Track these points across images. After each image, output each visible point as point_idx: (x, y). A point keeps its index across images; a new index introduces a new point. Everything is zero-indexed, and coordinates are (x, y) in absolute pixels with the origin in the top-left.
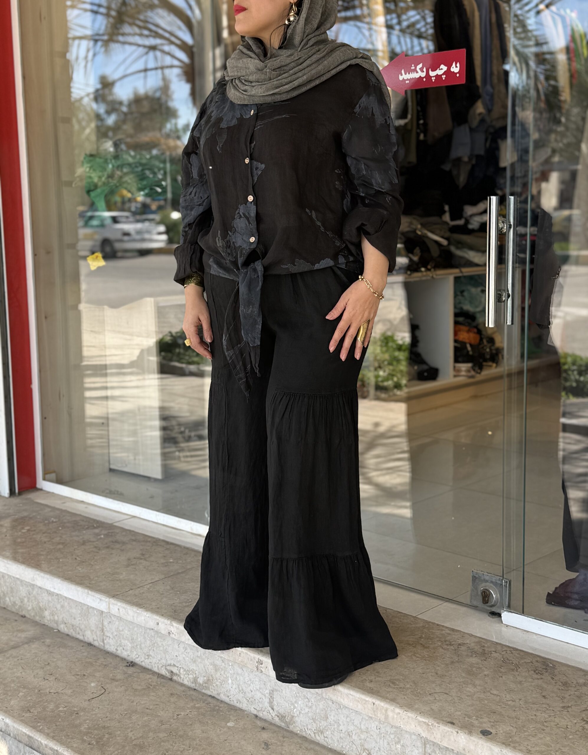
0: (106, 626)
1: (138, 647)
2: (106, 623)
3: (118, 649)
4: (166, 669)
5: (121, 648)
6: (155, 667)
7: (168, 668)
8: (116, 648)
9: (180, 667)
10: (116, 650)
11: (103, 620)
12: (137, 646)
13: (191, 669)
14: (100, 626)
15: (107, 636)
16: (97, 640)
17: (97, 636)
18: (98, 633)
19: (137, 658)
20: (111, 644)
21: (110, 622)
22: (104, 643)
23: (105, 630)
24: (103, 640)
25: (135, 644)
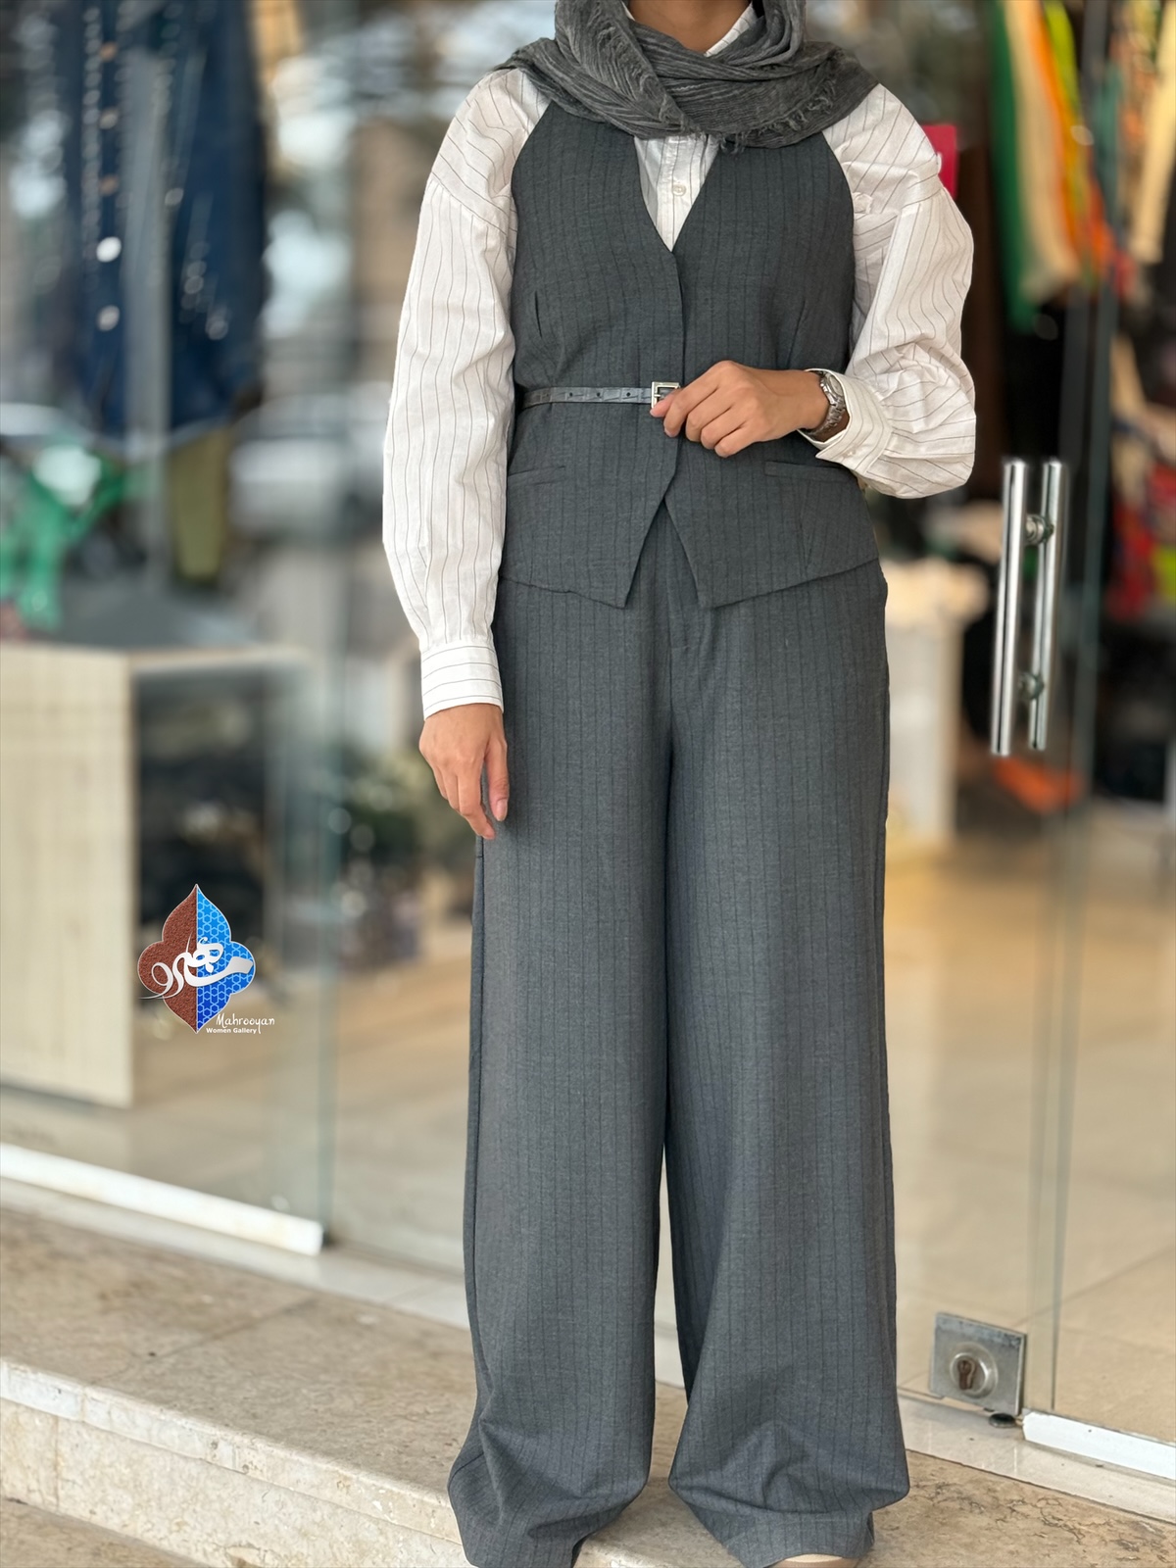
0: (66, 1456)
1: (153, 1503)
2: (64, 1449)
3: (97, 1510)
4: (226, 1554)
5: (105, 1508)
6: (197, 1550)
7: (231, 1551)
8: (90, 1507)
9: (264, 1548)
10: (92, 1512)
11: (57, 1441)
12: (149, 1501)
13: (294, 1553)
14: (50, 1455)
15: (68, 1481)
16: (40, 1491)
17: (38, 1481)
18: (43, 1473)
19: (148, 1530)
20: (77, 1499)
21: (77, 1446)
22: (57, 1498)
23: (62, 1464)
24: (56, 1489)
25: (145, 1497)
